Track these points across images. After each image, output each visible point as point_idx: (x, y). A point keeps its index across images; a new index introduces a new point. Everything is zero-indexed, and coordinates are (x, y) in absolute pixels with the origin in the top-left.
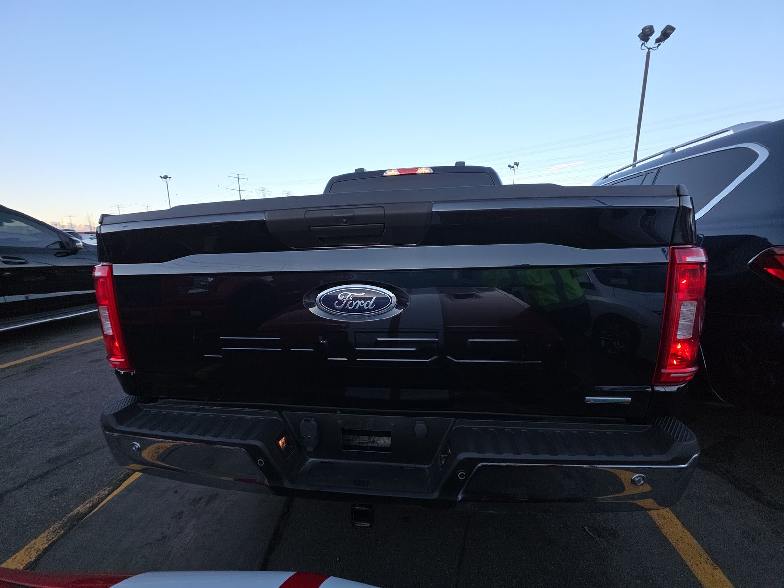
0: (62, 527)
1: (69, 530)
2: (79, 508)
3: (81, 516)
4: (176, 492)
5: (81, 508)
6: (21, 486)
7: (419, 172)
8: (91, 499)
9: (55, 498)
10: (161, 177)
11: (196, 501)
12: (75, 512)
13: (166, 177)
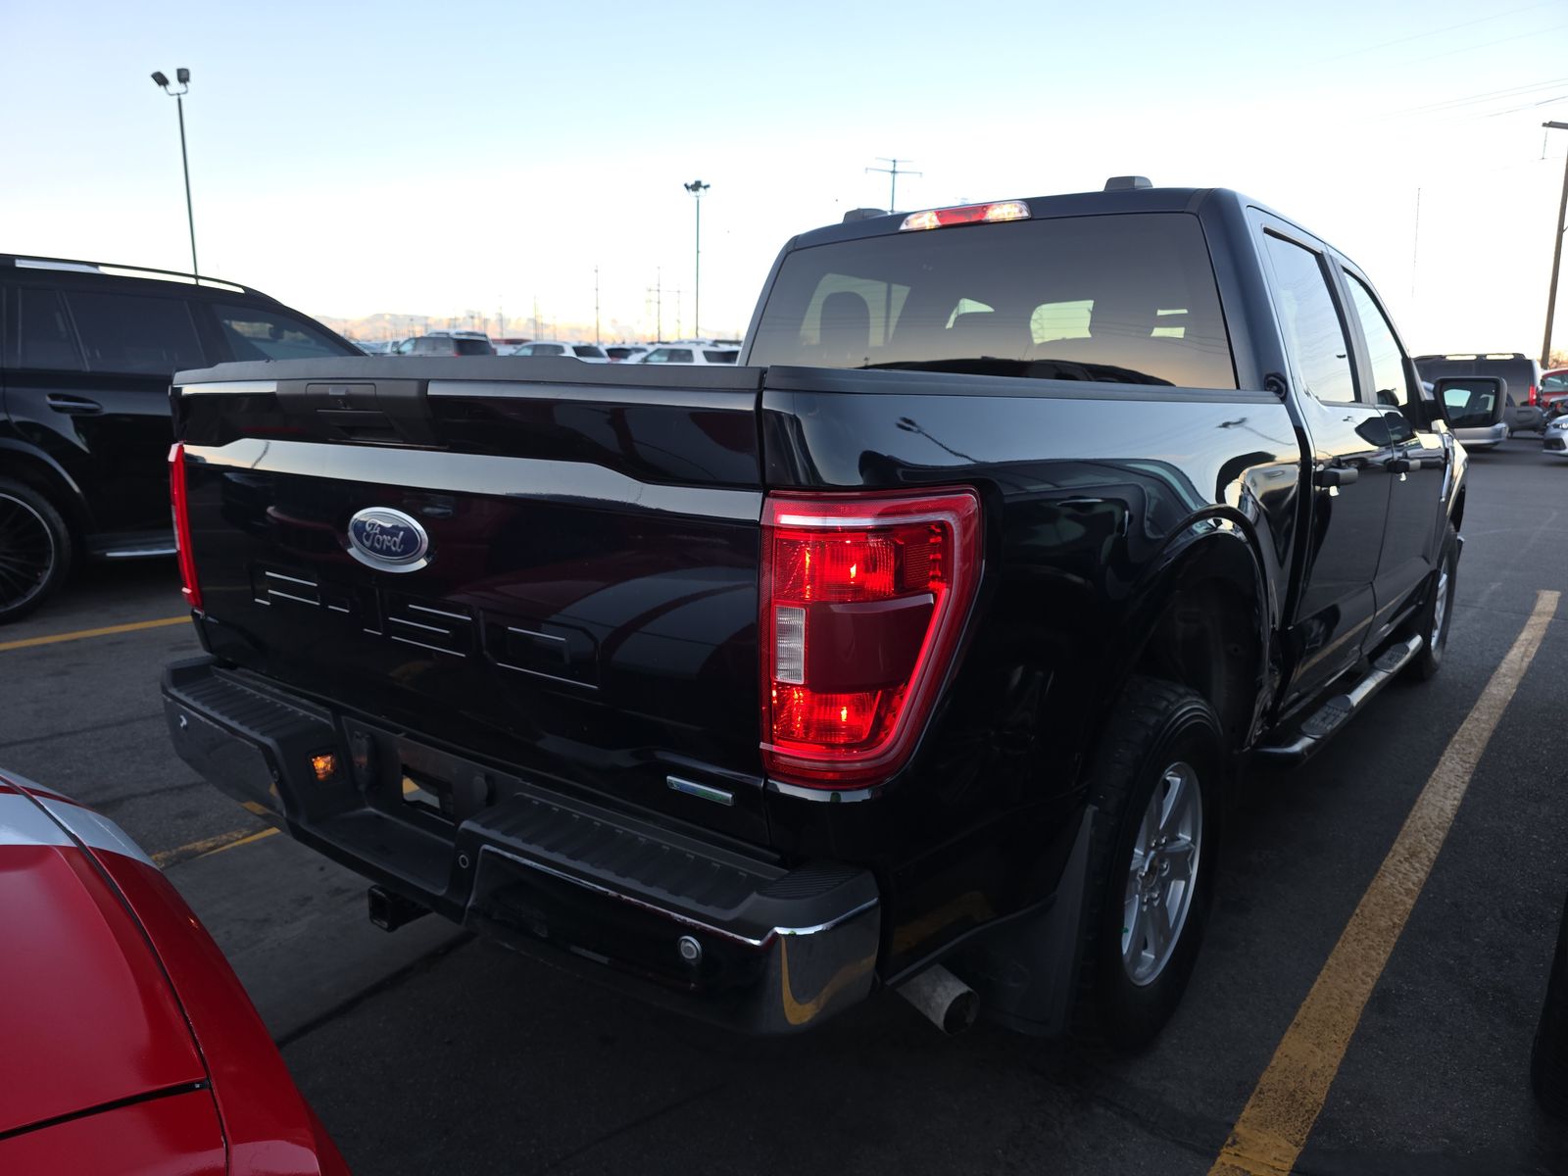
0: (165, 860)
1: (172, 866)
2: (197, 844)
3: (195, 854)
4: (322, 869)
5: (199, 845)
6: (153, 793)
7: (993, 215)
8: (218, 838)
9: (180, 822)
10: (686, 185)
11: (339, 891)
12: (190, 847)
13: (697, 186)
